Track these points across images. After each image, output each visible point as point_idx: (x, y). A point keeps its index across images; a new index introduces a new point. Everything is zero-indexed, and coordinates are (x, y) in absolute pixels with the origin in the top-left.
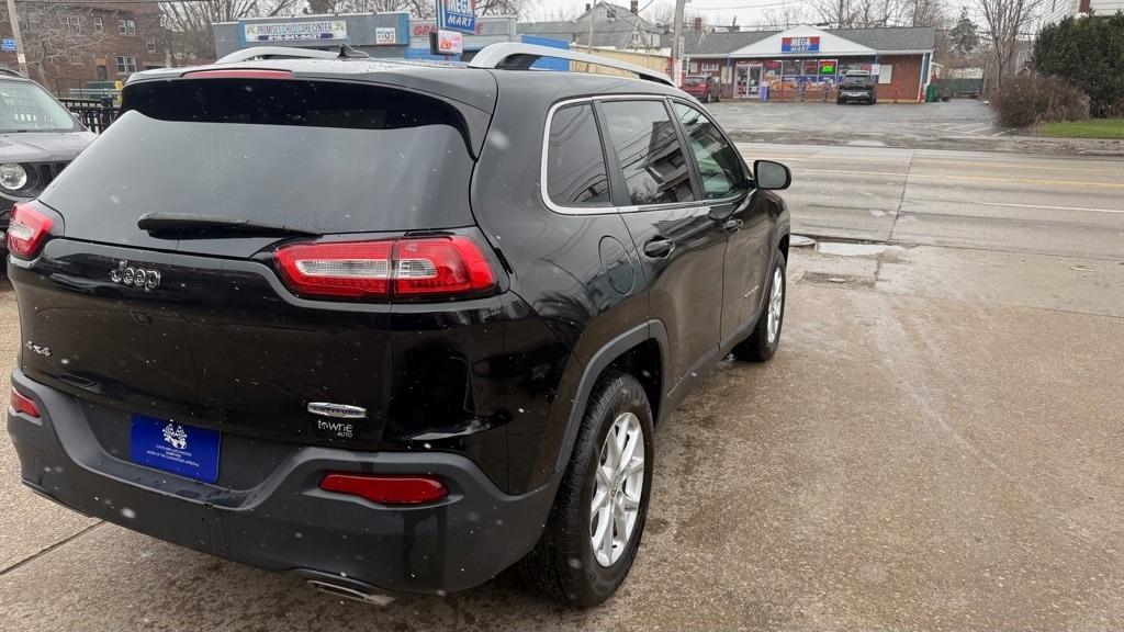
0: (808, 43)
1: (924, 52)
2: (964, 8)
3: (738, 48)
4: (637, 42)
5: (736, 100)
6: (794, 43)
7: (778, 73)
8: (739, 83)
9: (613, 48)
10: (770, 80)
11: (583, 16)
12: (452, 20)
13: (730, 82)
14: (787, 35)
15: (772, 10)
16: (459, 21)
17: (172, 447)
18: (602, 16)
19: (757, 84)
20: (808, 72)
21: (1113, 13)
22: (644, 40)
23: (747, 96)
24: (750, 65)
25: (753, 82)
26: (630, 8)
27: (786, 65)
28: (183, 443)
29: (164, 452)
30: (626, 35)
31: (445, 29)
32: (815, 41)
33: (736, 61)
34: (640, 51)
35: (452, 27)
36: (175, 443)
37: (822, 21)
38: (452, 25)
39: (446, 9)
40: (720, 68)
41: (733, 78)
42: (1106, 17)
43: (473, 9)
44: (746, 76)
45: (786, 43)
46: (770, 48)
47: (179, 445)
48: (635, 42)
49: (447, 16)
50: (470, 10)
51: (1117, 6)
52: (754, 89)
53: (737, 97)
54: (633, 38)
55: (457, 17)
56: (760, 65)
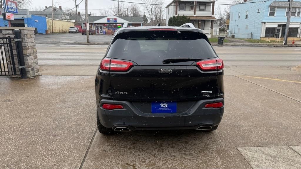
0: (114, 20)
1: (142, 23)
2: (144, 13)
3: (95, 21)
4: (64, 18)
5: (97, 34)
6: (110, 20)
7: (107, 27)
8: (97, 30)
9: (57, 19)
10: (105, 29)
11: (45, 10)
12: (10, 10)
13: (94, 29)
14: (108, 17)
15: (101, 11)
16: (12, 10)
17: (164, 108)
18: (51, 10)
19: (102, 30)
20: (115, 27)
21: (182, 15)
22: (65, 17)
23: (99, 33)
24: (99, 25)
25: (101, 29)
26: (59, 8)
27: (109, 25)
28: (166, 106)
29: (161, 109)
30: (60, 16)
31: (8, 12)
32: (116, 19)
33: (95, 24)
34: (65, 20)
35: (9, 12)
36: (164, 107)
37: (115, 14)
38: (9, 11)
39: (7, 6)
40: (91, 26)
41: (95, 28)
42: (181, 16)
43: (16, 6)
44: (99, 28)
45: (108, 20)
46: (104, 21)
47: (165, 107)
48: (63, 18)
49: (8, 8)
50: (15, 7)
51: (183, 14)
52: (101, 31)
53: (97, 33)
54: (62, 17)
55: (11, 9)
56: (102, 25)
